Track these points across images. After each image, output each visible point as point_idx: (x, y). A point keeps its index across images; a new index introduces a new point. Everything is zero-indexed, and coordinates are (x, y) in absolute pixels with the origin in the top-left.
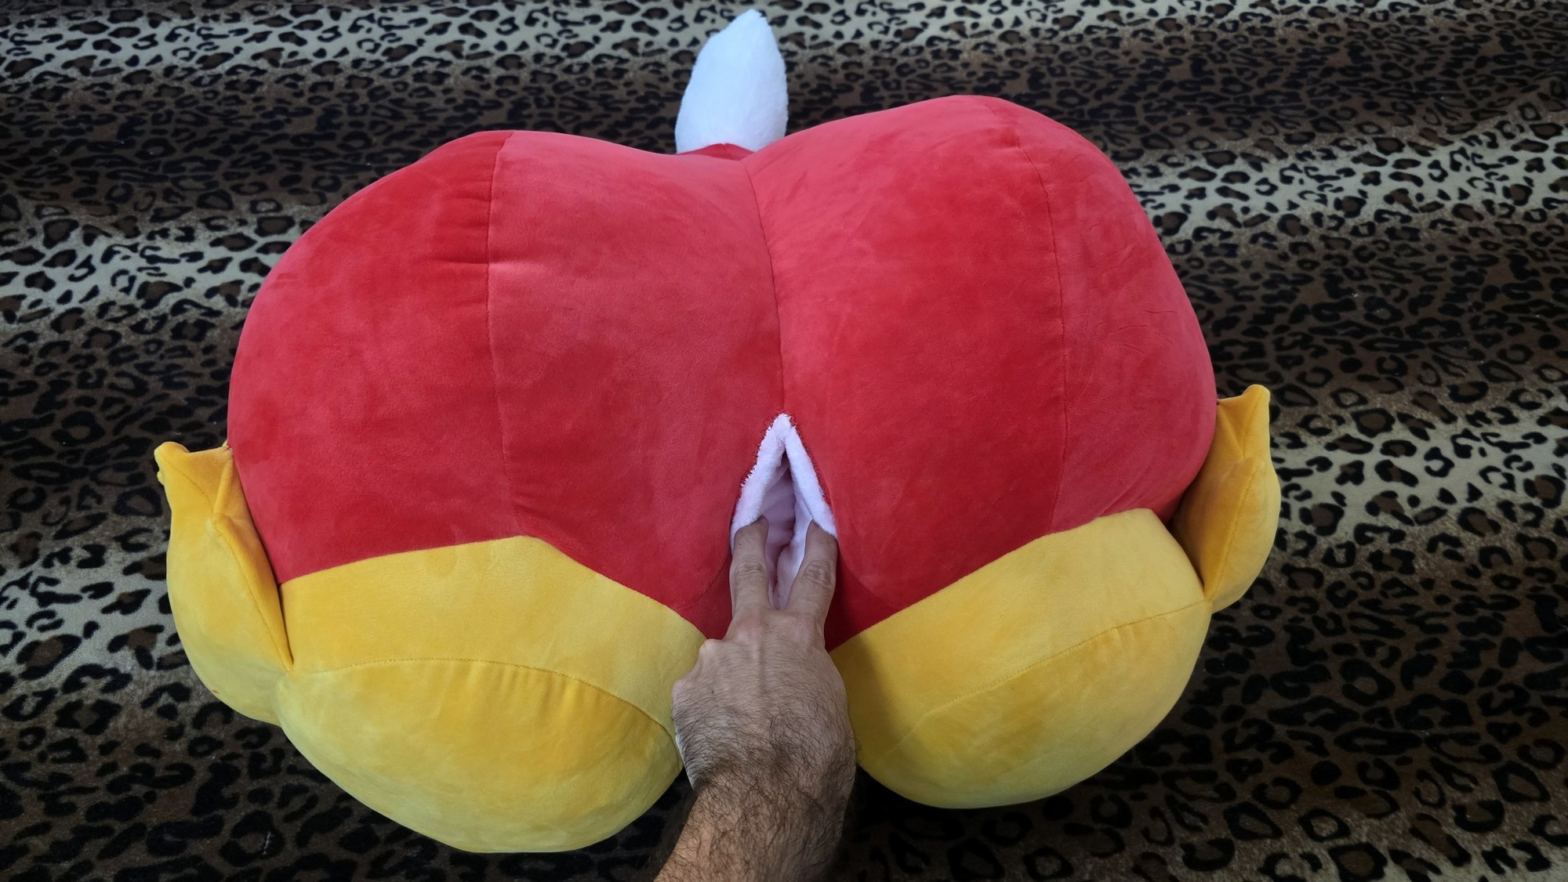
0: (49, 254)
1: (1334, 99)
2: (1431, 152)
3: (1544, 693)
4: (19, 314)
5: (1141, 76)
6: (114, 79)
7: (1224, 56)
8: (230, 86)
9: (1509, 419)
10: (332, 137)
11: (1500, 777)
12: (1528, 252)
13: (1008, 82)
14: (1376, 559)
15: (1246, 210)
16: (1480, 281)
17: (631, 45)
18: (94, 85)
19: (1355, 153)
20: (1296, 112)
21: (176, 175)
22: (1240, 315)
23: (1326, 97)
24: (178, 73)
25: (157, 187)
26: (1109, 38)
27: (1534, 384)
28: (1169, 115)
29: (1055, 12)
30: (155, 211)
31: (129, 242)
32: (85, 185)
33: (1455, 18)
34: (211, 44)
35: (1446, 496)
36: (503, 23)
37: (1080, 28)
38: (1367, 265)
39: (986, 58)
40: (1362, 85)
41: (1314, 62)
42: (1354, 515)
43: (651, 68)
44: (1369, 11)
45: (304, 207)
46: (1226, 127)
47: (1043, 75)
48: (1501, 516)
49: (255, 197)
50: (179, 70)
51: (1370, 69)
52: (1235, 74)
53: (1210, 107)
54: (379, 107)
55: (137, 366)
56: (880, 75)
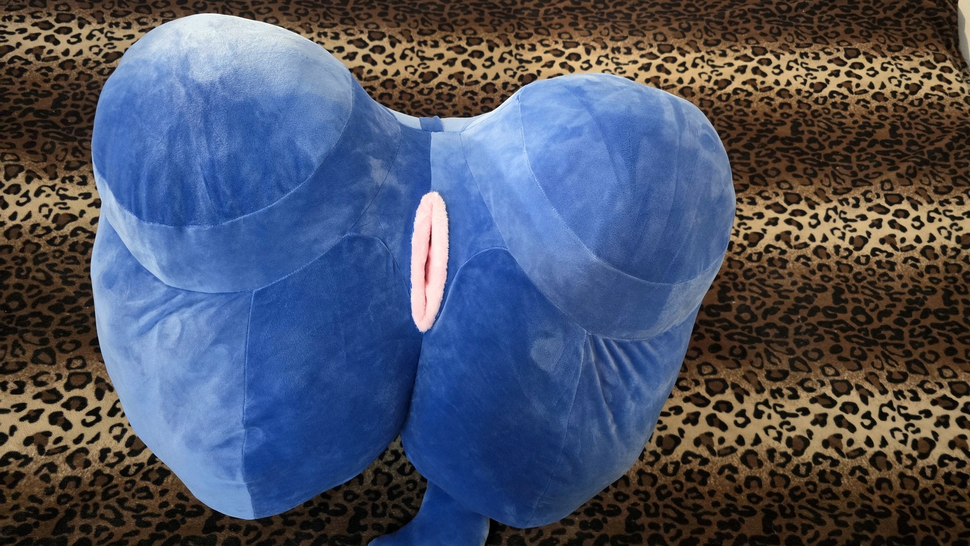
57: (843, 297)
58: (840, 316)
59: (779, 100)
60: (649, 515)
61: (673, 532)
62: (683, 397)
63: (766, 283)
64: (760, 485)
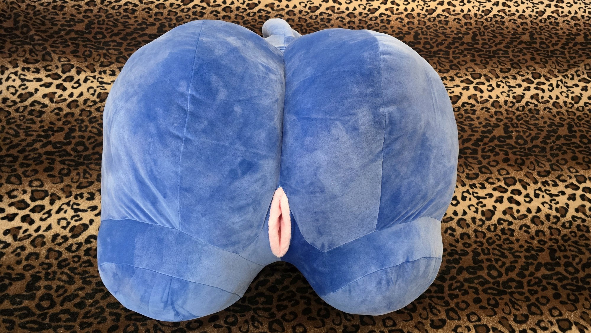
57: (573, 129)
58: (574, 140)
59: (520, 21)
60: (485, 254)
61: (500, 263)
62: (492, 188)
63: (530, 123)
64: (544, 235)
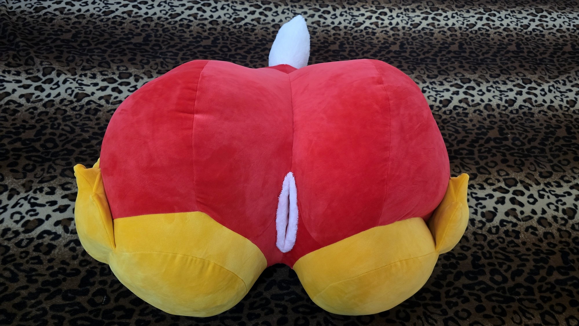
0: (44, 79)
1: (509, 62)
2: (542, 85)
3: (561, 287)
4: (31, 100)
5: (440, 48)
6: (72, 17)
7: (471, 43)
8: (113, 23)
9: (559, 186)
10: (148, 45)
11: (542, 315)
12: (573, 125)
13: (392, 46)
14: (506, 232)
15: (473, 101)
16: (554, 134)
17: (258, 20)
18: (64, 18)
19: (514, 83)
20: (494, 66)
21: (91, 54)
22: (467, 139)
23: (506, 61)
24: (95, 16)
25: (84, 58)
26: (430, 33)
27: (569, 174)
28: (449, 63)
29: (411, 21)
30: (83, 66)
31: (73, 77)
32: (58, 55)
33: (556, 36)
34: (108, 6)
35: (534, 212)
36: (213, 8)
37: (420, 28)
38: (514, 125)
39: (385, 36)
40: (519, 58)
41: (503, 48)
42: (500, 216)
43: (264, 29)
44: (525, 31)
45: (136, 70)
46: (469, 69)
47: (405, 44)
48: (553, 221)
49: (119, 64)
50: (95, 15)
51: (523, 52)
52: (474, 50)
53: (464, 61)
54: (166, 35)
55: (72, 123)
56: (346, 39)
